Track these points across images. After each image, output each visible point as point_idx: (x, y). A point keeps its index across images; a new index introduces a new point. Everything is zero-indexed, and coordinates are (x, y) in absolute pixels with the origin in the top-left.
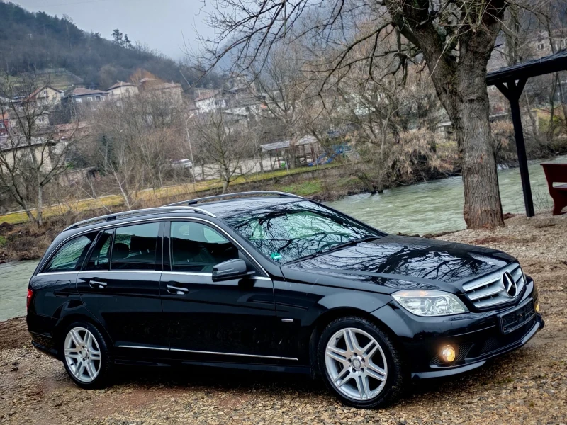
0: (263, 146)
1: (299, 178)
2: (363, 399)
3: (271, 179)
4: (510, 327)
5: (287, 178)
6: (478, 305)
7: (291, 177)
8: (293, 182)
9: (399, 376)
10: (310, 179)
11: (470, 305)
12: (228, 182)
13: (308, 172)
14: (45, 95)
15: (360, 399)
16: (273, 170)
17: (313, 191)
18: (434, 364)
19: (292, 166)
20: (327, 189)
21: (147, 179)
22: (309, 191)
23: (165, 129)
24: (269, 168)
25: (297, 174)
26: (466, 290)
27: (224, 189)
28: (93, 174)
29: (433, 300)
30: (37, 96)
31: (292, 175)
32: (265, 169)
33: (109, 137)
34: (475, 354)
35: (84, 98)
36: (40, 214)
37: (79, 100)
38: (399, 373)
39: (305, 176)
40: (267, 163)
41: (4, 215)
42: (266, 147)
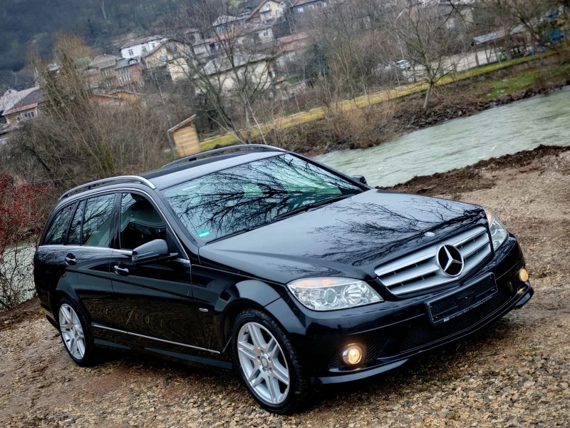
0: (476, 39)
1: (513, 70)
2: (275, 403)
3: (481, 75)
4: (446, 315)
5: (499, 72)
6: (396, 292)
7: (504, 71)
8: (505, 75)
9: (301, 380)
10: (525, 70)
11: (385, 293)
12: (432, 83)
13: (523, 63)
14: (268, 9)
15: (271, 402)
16: (489, 64)
17: (527, 84)
18: (335, 367)
19: (509, 57)
20: (540, 80)
21: (345, 90)
22: (523, 85)
23: (375, 31)
24: (486, 62)
25: (510, 66)
26: (379, 274)
27: (428, 91)
28: (312, 85)
29: (339, 289)
30: (261, 11)
31: (505, 68)
32: (481, 63)
33: (320, 47)
34: (393, 352)
35: (306, 7)
36: (249, 135)
37: (301, 10)
38: (300, 377)
39: (520, 68)
40: (483, 57)
41: (224, 135)
42: (480, 39)
